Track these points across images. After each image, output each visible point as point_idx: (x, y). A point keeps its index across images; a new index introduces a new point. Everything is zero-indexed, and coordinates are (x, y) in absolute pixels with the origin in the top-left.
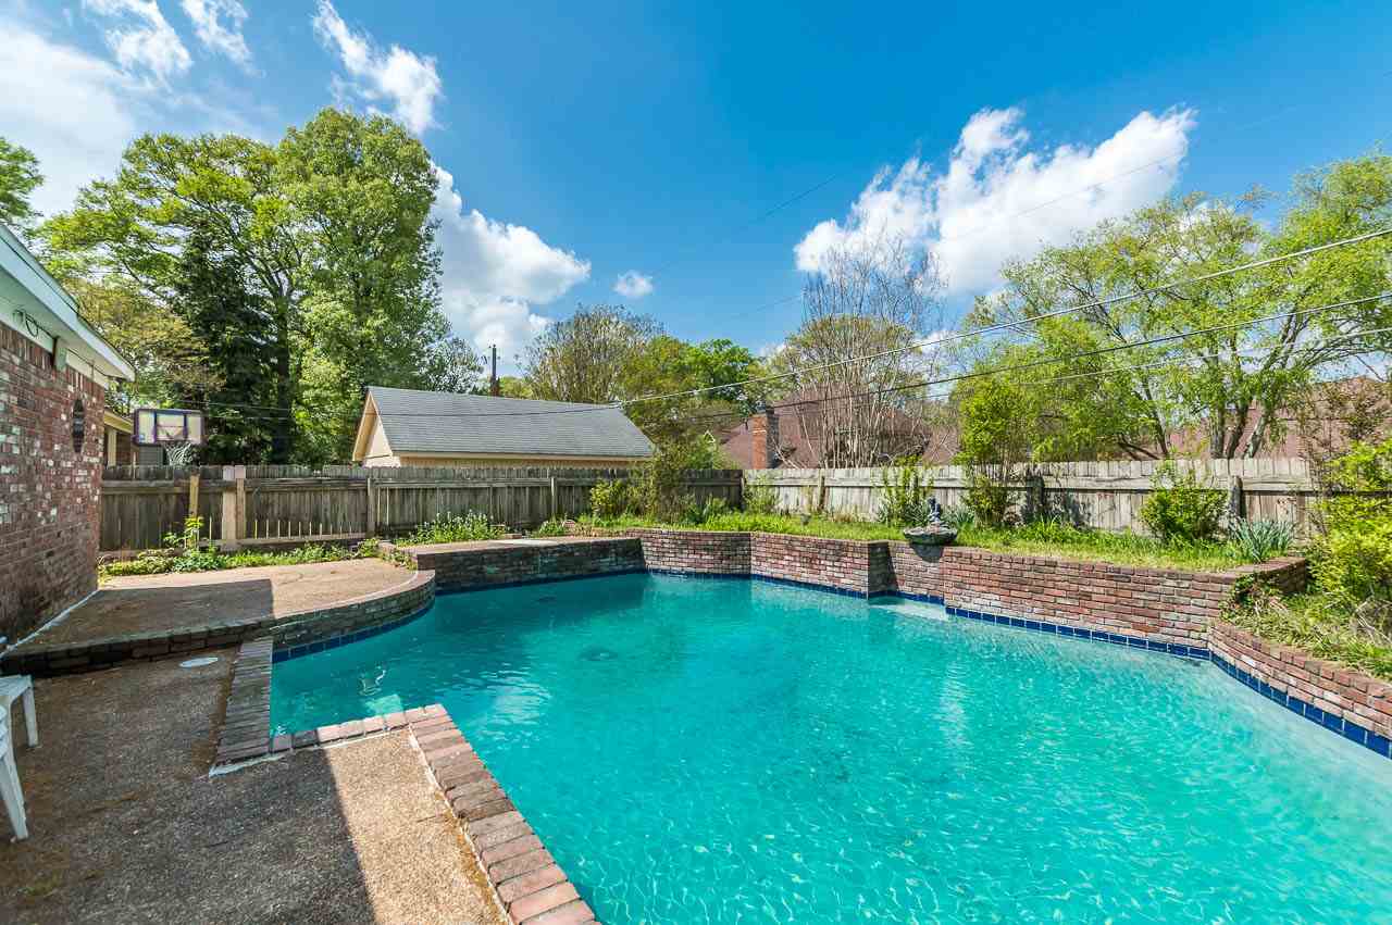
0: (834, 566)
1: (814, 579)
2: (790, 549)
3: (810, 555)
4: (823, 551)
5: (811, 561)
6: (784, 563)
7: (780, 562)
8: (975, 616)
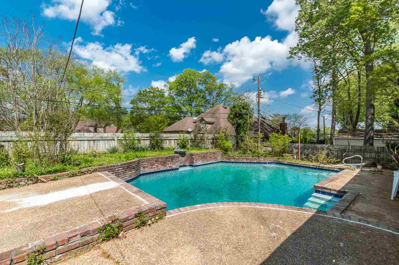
0: (171, 163)
1: (165, 168)
2: (157, 161)
3: (164, 162)
4: (168, 159)
5: (164, 164)
6: (155, 166)
7: (153, 166)
8: (198, 166)
